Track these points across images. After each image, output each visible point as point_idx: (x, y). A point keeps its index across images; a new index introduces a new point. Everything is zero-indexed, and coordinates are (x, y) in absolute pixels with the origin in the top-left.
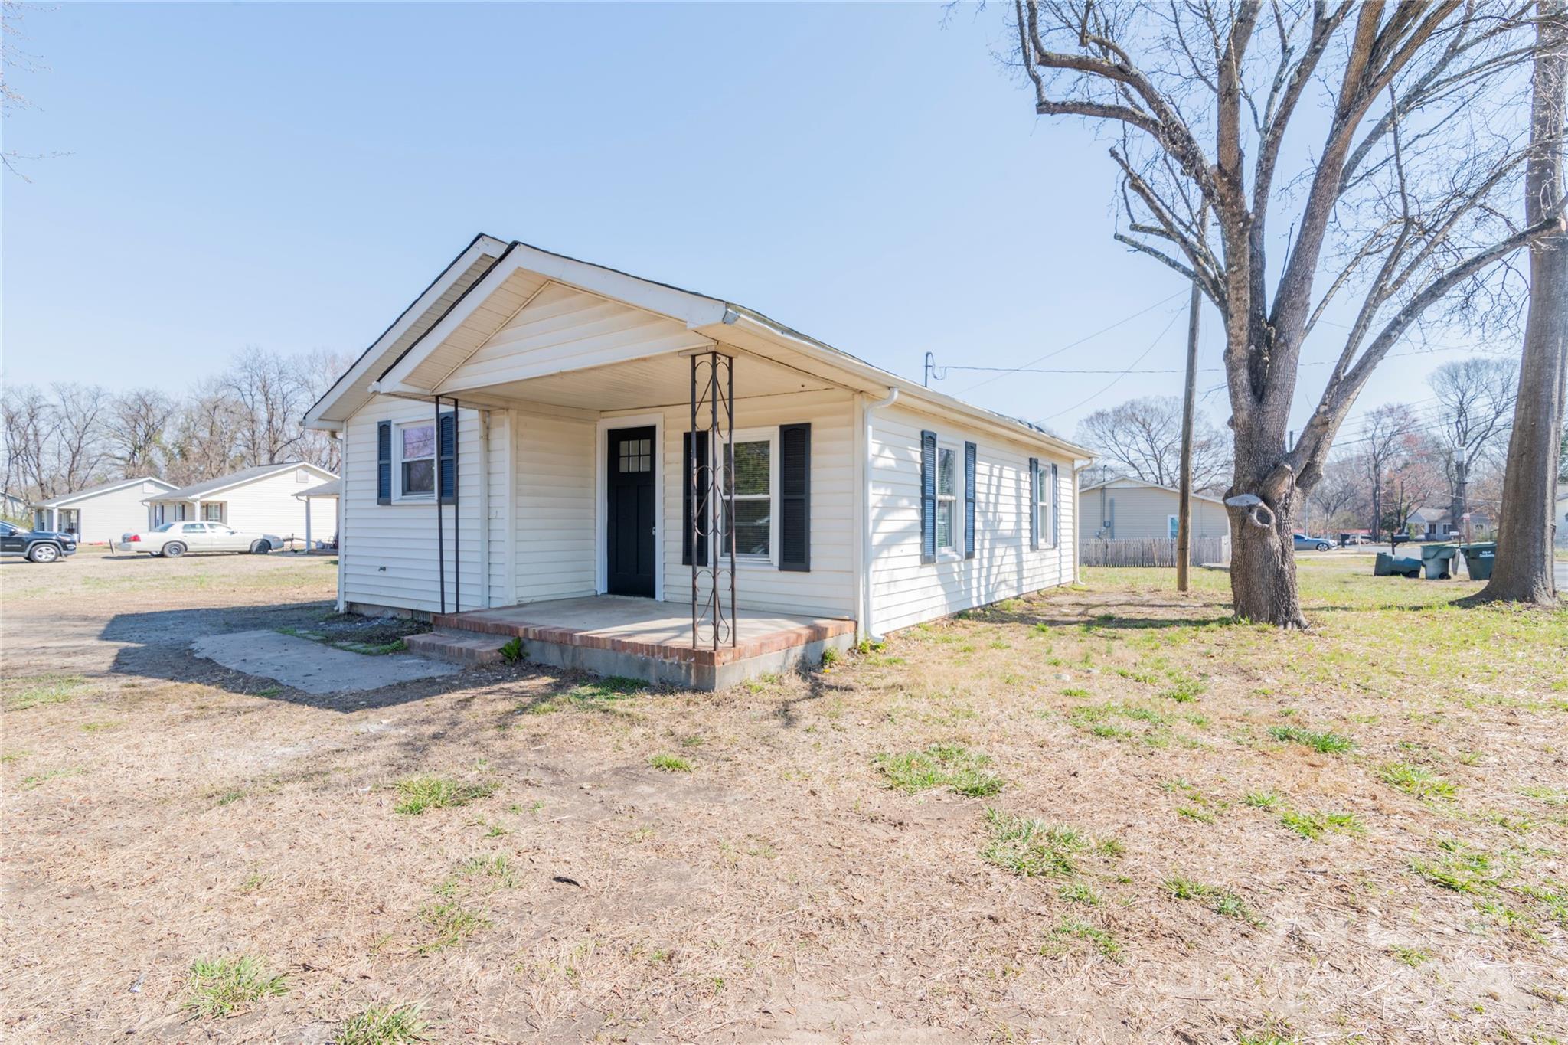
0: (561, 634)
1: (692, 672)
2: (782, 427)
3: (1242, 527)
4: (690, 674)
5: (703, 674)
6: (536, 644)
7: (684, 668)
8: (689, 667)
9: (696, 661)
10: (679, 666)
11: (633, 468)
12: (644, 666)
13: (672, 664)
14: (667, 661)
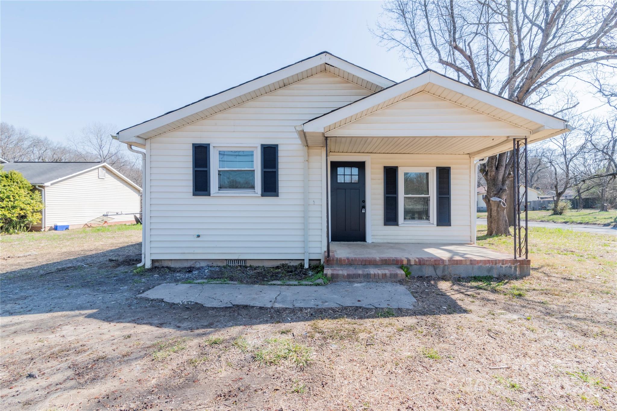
0: (435, 261)
1: (518, 269)
2: (437, 168)
3: (498, 207)
4: (516, 270)
5: (523, 269)
6: (415, 267)
7: (513, 268)
8: (516, 267)
9: (520, 264)
10: (511, 267)
11: (348, 179)
12: (490, 270)
13: (506, 267)
14: (504, 266)
